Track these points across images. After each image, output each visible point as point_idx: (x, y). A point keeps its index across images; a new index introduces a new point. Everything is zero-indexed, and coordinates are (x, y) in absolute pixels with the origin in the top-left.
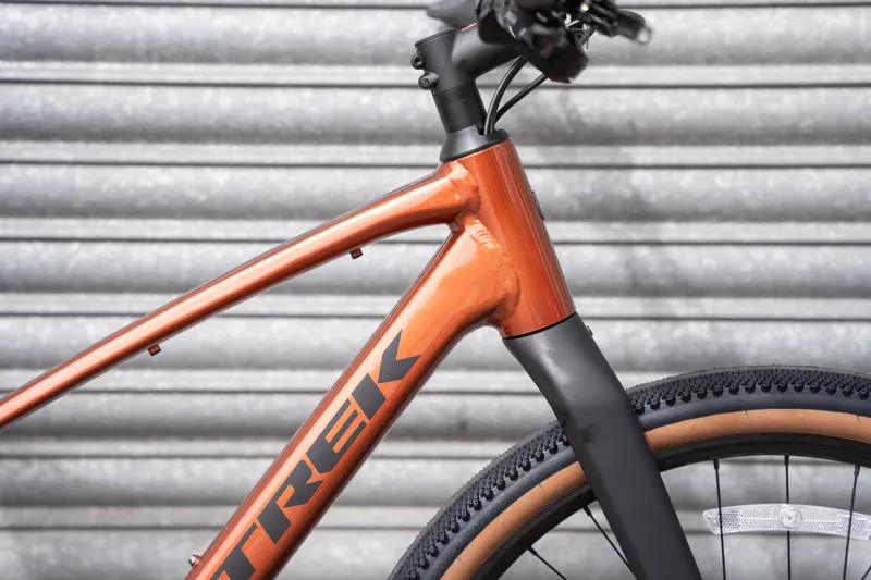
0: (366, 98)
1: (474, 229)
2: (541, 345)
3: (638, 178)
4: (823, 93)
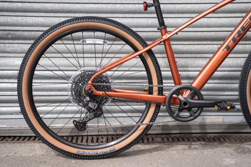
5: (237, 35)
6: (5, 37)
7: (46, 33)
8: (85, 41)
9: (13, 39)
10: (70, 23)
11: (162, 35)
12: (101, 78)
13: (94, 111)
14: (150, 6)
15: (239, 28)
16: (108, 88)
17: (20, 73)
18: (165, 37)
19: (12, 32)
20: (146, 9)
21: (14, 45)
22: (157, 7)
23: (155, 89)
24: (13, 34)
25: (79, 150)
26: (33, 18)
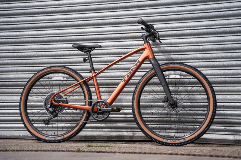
13: (52, 113)
18: (93, 75)
20: (84, 61)
22: (90, 59)
25: (46, 137)
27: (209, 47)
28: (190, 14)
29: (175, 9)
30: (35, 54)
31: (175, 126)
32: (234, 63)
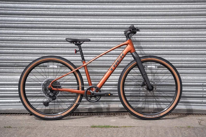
0: (119, 38)
1: (129, 45)
2: (133, 53)
3: (141, 45)
4: (156, 38)
5: (115, 64)
6: (14, 65)
7: (31, 63)
8: (49, 66)
9: (17, 66)
10: (42, 58)
11: (83, 64)
12: (56, 83)
13: (52, 97)
14: (78, 51)
15: (116, 61)
16: (59, 87)
17: (19, 83)
18: (84, 65)
19: (17, 63)
20: (76, 52)
21: (18, 69)
22: (81, 52)
23: (80, 87)
24: (18, 64)
25: (45, 116)
26: (27, 57)
27: (171, 39)
28: (156, 12)
29: (144, 6)
30: (18, 39)
31: (142, 99)
32: (189, 52)
